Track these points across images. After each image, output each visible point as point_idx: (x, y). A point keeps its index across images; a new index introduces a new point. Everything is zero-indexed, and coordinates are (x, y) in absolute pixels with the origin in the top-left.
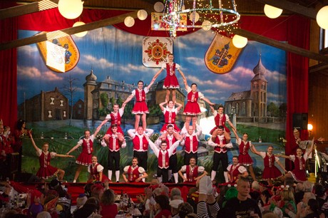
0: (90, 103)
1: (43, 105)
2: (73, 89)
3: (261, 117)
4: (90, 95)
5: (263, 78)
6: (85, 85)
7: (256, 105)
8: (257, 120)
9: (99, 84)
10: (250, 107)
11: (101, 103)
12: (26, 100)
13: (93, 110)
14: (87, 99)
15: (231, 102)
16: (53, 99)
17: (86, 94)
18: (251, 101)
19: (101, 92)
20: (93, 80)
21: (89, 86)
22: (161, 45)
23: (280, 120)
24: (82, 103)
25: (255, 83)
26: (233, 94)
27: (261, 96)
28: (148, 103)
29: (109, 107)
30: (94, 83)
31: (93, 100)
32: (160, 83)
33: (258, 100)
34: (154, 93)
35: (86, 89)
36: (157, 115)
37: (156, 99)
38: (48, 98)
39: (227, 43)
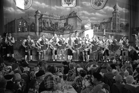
1: (16, 25)
2: (30, 17)
3: (117, 30)
4: (38, 21)
5: (118, 11)
6: (35, 16)
7: (114, 24)
8: (115, 31)
9: (42, 15)
11: (43, 24)
12: (8, 23)
13: (39, 27)
14: (36, 22)
15: (103, 23)
16: (20, 22)
17: (36, 20)
18: (112, 23)
19: (43, 19)
20: (39, 13)
21: (37, 16)
23: (126, 31)
24: (34, 24)
25: (114, 14)
26: (104, 19)
27: (117, 20)
28: (65, 24)
29: (47, 26)
30: (39, 15)
31: (39, 23)
32: (70, 14)
33: (116, 22)
34: (67, 19)
35: (36, 18)
36: (69, 29)
37: (68, 22)
38: (18, 22)
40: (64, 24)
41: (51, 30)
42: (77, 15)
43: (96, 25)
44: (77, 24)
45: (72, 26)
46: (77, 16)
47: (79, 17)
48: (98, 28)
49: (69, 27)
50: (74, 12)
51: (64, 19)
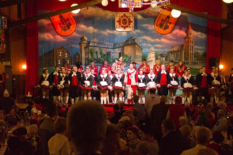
0: (83, 55)
1: (55, 57)
2: (72, 46)
3: (189, 61)
4: (83, 50)
5: (191, 36)
6: (80, 44)
7: (187, 54)
8: (187, 63)
9: (89, 43)
10: (183, 55)
11: (90, 55)
12: (44, 54)
13: (86, 59)
14: (81, 52)
15: (172, 52)
16: (61, 53)
17: (81, 49)
18: (184, 51)
19: (90, 48)
20: (85, 40)
21: (83, 44)
22: (127, 17)
23: (203, 63)
24: (78, 55)
25: (187, 40)
26: (173, 47)
27: (191, 48)
28: (120, 54)
29: (95, 57)
30: (85, 42)
31: (85, 53)
32: (126, 41)
33: (188, 50)
34: (123, 47)
35: (81, 46)
36: (125, 61)
37: (124, 51)
38: (58, 52)
39: (168, 15)
40: (118, 54)
41: (101, 63)
42: (136, 41)
43: (162, 56)
44: (136, 54)
45: (129, 57)
46: (136, 43)
47: (138, 44)
48: (164, 59)
49: (125, 58)
50: (132, 39)
51: (118, 48)
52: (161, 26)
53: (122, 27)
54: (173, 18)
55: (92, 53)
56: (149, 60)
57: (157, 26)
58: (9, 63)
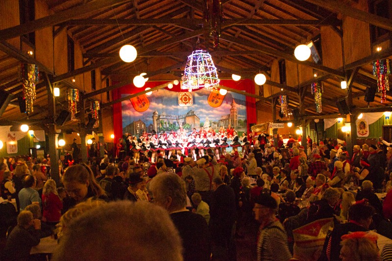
0: (156, 125)
1: (134, 127)
3: (235, 126)
4: (155, 122)
5: (235, 108)
6: (153, 117)
7: (233, 121)
9: (159, 116)
10: (230, 122)
12: (127, 126)
13: (157, 128)
14: (154, 123)
15: (221, 120)
16: (138, 124)
17: (154, 121)
18: (230, 119)
19: (160, 120)
21: (155, 117)
22: (187, 95)
23: (243, 127)
24: (152, 125)
25: (232, 111)
26: (222, 116)
27: (235, 117)
28: (183, 123)
29: (165, 127)
30: (157, 115)
32: (188, 113)
33: (233, 118)
34: (185, 118)
35: (154, 119)
36: (187, 128)
37: (186, 121)
38: (136, 124)
39: (217, 93)
41: (169, 131)
42: (195, 113)
43: (214, 123)
44: (195, 123)
45: (190, 125)
46: (195, 115)
48: (216, 125)
49: (187, 126)
50: (191, 111)
51: (182, 119)
52: (213, 101)
53: (184, 103)
54: (221, 95)
55: (162, 124)
56: (205, 127)
57: (210, 101)
58: (101, 135)
